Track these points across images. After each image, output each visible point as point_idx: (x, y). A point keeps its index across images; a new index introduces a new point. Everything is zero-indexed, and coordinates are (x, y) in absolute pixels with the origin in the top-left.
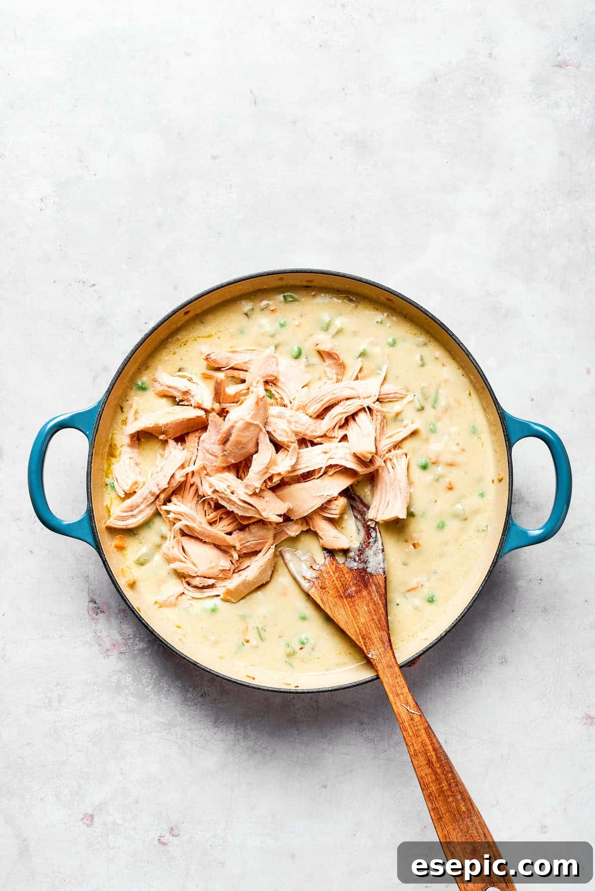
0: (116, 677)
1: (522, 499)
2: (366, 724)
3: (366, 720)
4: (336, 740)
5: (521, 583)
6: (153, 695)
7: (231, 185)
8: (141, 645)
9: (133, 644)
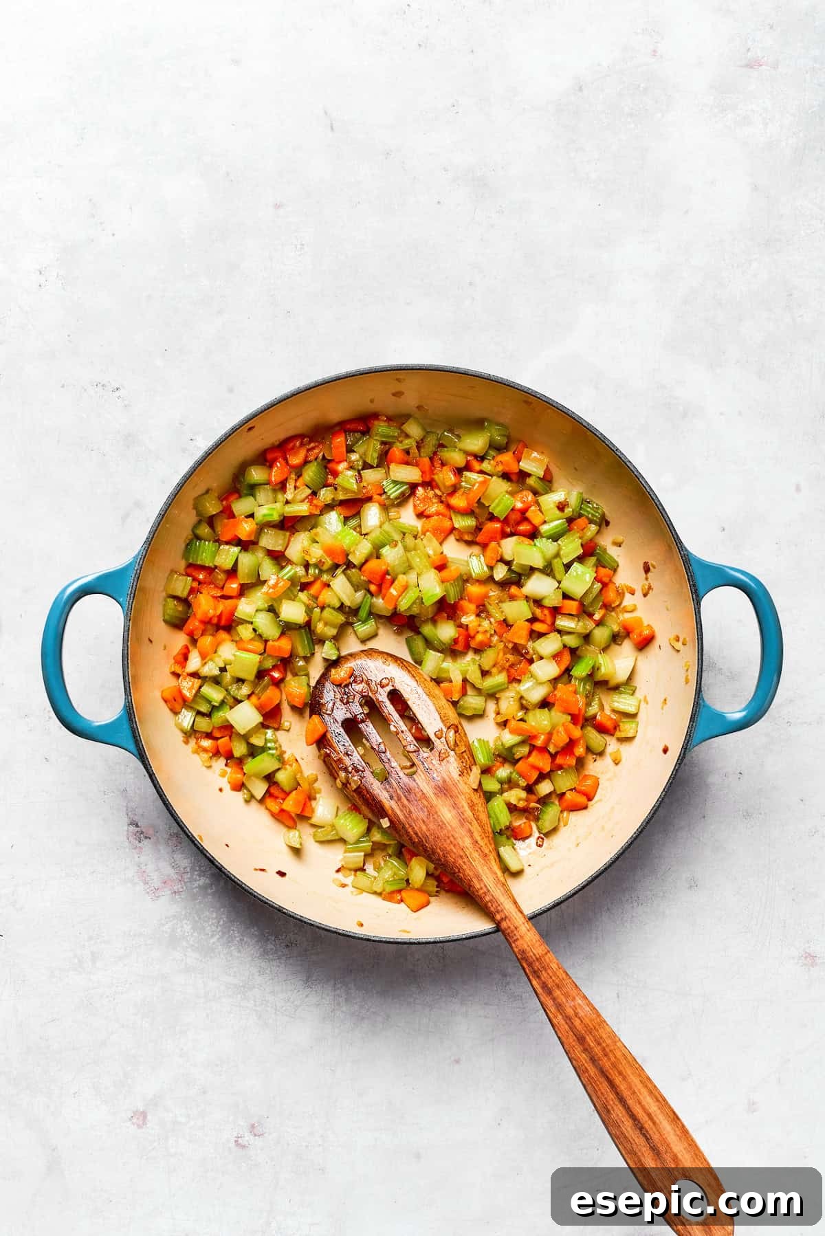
0: (170, 924)
1: (713, 665)
2: (510, 976)
3: (510, 971)
4: (470, 998)
5: (713, 779)
6: (220, 947)
7: (303, 245)
8: (202, 881)
9: (192, 880)
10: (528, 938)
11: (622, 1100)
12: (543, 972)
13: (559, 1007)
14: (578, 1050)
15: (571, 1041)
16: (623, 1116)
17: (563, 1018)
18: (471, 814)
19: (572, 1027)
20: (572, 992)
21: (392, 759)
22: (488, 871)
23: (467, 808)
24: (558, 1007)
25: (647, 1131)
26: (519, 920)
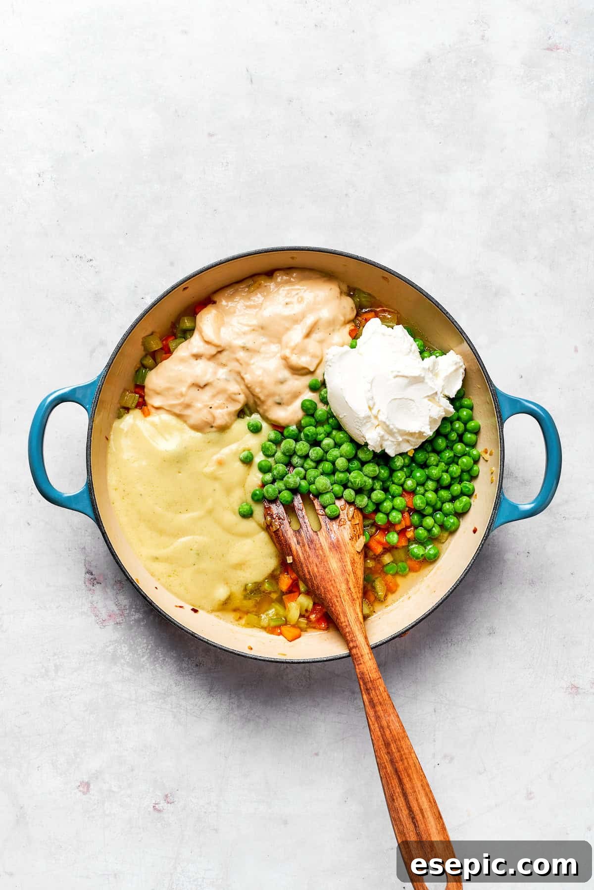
0: (112, 647)
1: (512, 474)
5: (509, 556)
6: (149, 664)
7: (227, 163)
8: (137, 616)
9: (129, 615)
10: (368, 664)
11: (405, 795)
12: (373, 691)
13: (378, 718)
14: (383, 751)
15: (380, 744)
16: (402, 807)
17: (378, 726)
18: (351, 568)
19: (383, 735)
20: (389, 710)
21: (306, 517)
22: (352, 611)
23: (349, 563)
24: (376, 718)
25: (417, 821)
26: (365, 650)
